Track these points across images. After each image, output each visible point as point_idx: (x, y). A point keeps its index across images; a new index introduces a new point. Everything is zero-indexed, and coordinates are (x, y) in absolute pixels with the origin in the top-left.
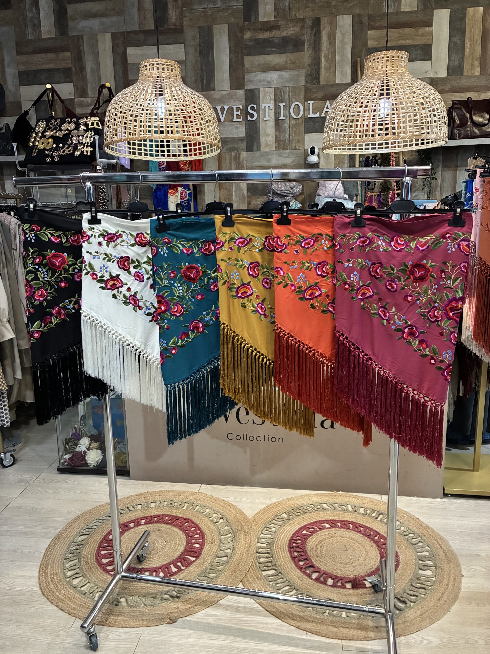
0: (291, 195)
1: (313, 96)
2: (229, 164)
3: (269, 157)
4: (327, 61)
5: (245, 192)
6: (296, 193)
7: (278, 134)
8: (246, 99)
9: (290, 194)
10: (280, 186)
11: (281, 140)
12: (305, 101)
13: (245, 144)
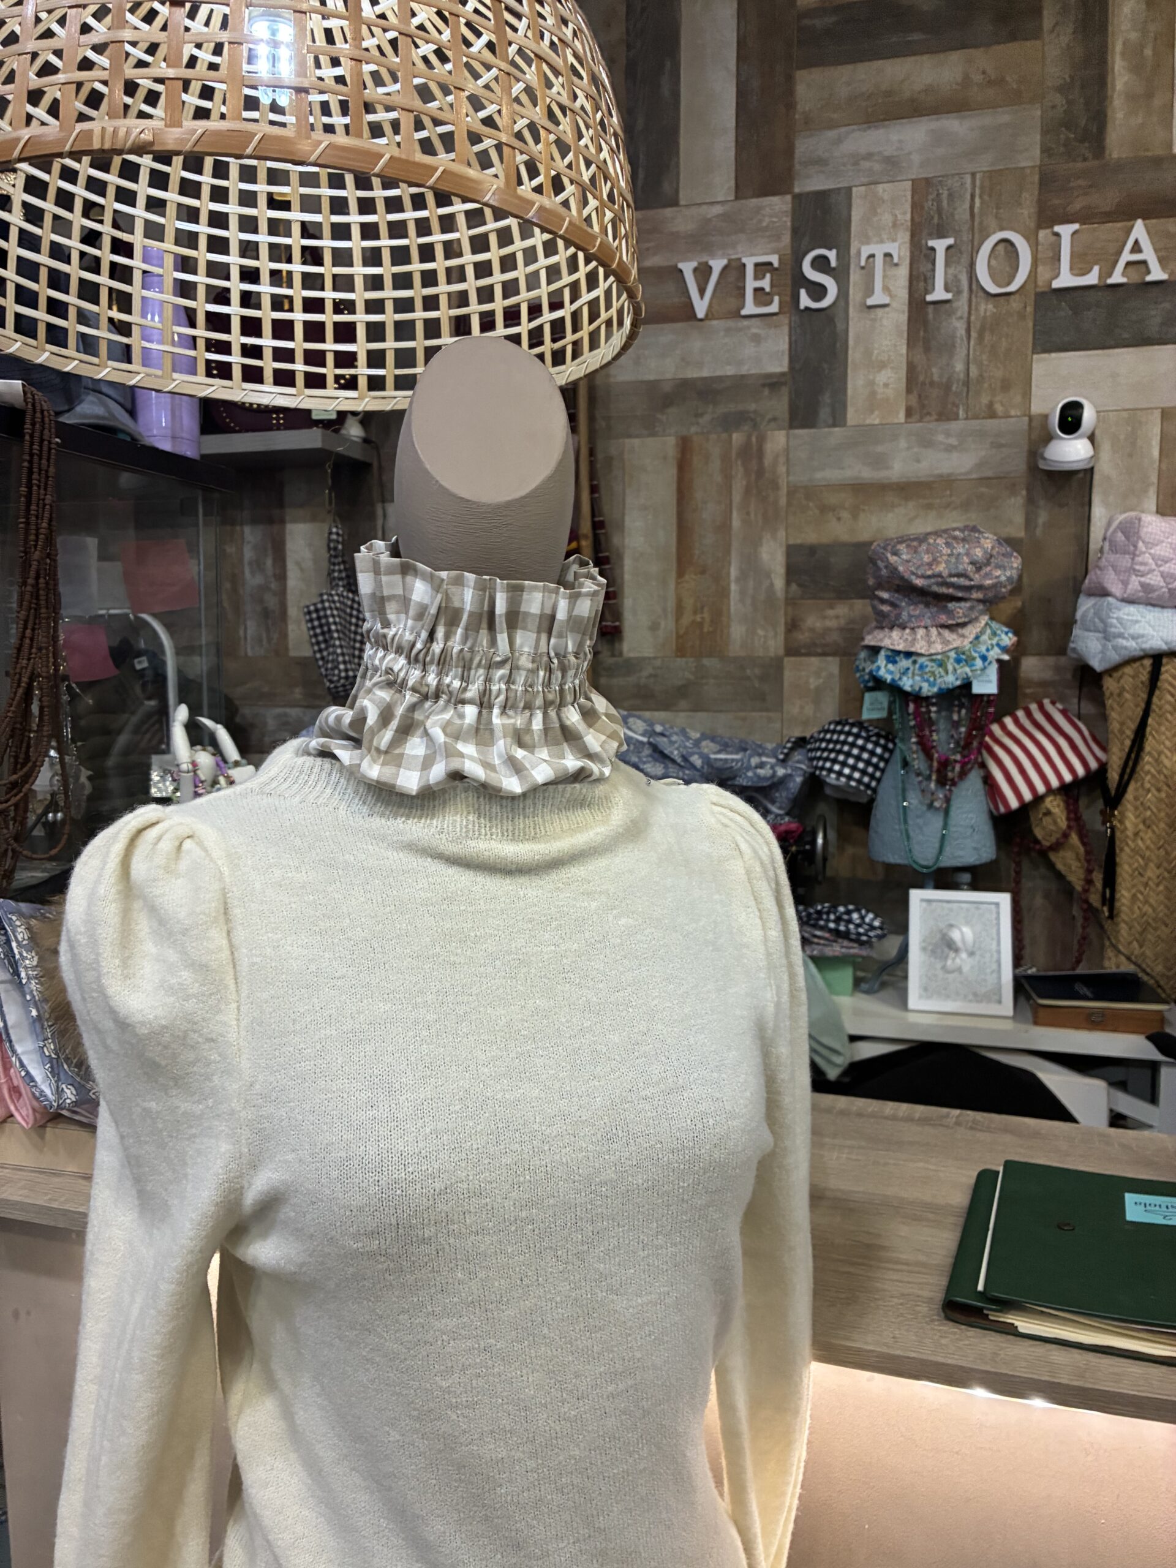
0: (976, 595)
1: (1078, 205)
2: (718, 478)
3: (879, 449)
4: (1136, 68)
5: (779, 583)
6: (994, 586)
7: (919, 358)
8: (796, 232)
9: (969, 589)
10: (927, 558)
11: (932, 384)
12: (1039, 227)
13: (785, 400)
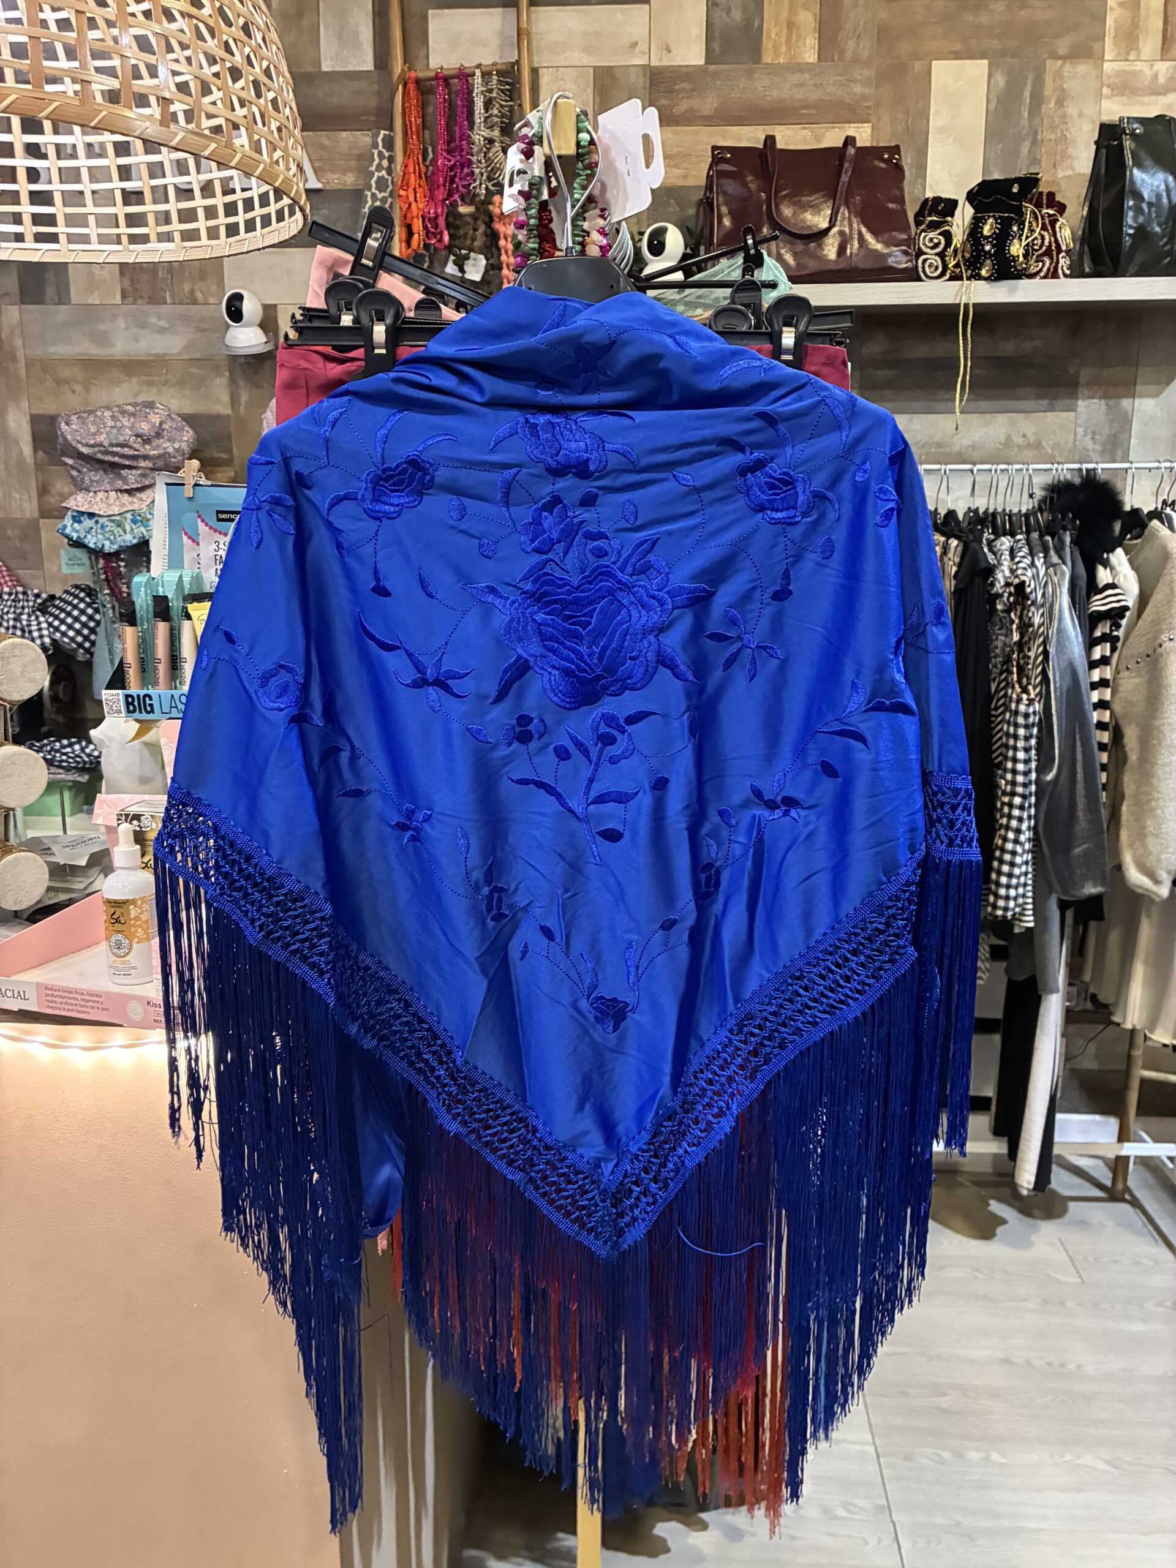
3: (102, 327)
9: (137, 458)
11: (142, 269)
13: (15, 280)
